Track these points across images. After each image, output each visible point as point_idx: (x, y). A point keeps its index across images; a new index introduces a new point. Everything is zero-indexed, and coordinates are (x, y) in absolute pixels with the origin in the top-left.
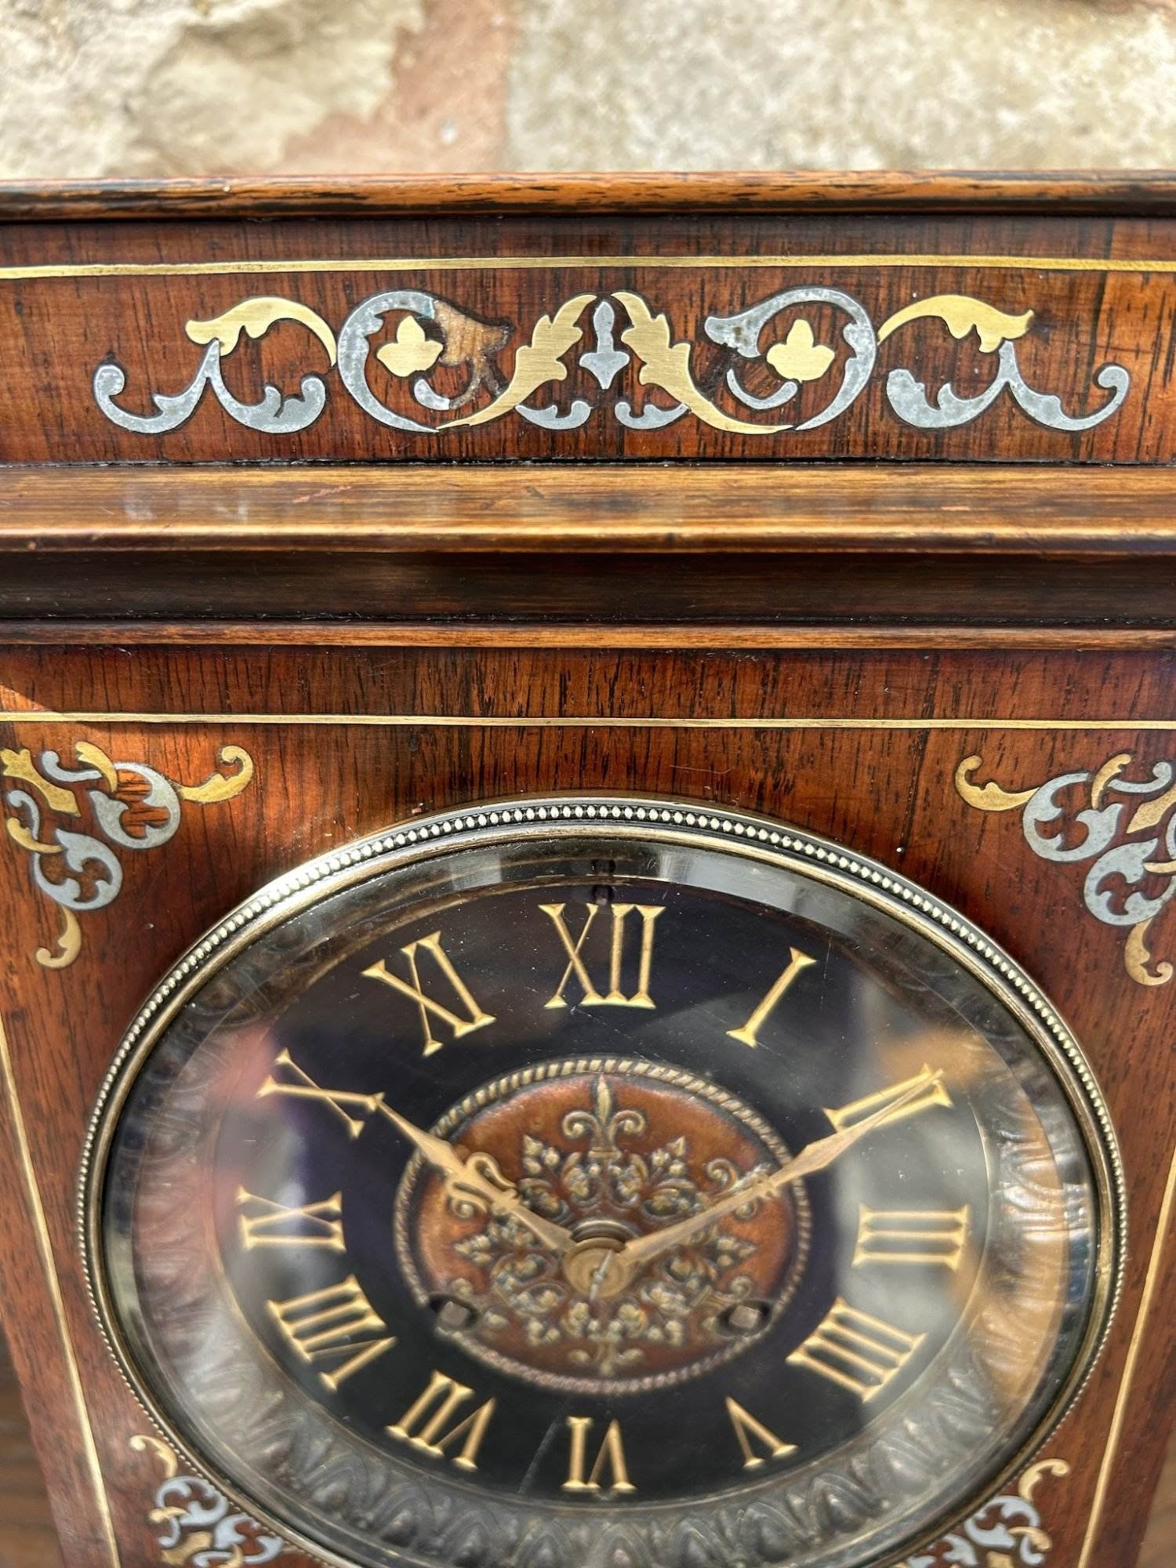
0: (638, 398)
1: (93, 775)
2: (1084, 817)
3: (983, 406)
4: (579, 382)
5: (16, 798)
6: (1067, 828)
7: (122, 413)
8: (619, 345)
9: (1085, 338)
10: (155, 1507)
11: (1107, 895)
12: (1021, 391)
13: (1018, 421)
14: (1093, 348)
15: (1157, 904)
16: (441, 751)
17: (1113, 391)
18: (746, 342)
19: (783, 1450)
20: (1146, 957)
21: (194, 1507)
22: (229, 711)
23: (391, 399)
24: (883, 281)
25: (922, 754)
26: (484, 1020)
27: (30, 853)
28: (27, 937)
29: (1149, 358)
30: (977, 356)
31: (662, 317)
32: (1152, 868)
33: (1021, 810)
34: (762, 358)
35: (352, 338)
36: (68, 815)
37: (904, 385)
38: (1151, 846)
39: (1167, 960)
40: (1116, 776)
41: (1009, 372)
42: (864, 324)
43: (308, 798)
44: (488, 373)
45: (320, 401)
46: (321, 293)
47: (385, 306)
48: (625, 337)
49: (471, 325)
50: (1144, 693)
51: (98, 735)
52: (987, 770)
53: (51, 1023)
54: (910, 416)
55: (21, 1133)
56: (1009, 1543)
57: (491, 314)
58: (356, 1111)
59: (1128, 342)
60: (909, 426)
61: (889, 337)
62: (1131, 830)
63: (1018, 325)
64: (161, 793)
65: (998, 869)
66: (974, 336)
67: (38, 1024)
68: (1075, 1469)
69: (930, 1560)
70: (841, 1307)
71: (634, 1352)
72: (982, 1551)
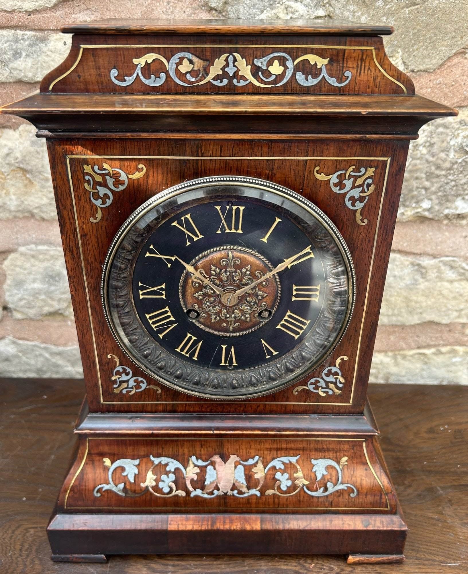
0: (239, 79)
1: (107, 172)
2: (344, 182)
3: (318, 81)
4: (225, 75)
5: (87, 178)
6: (340, 184)
7: (117, 81)
8: (234, 66)
9: (341, 65)
10: (113, 376)
11: (351, 202)
12: (327, 77)
13: (326, 84)
14: (343, 67)
15: (363, 204)
16: (191, 166)
17: (348, 77)
18: (263, 65)
19: (275, 353)
20: (361, 218)
21: (123, 375)
22: (141, 155)
23: (181, 78)
24: (295, 51)
25: (306, 166)
26: (201, 237)
27: (90, 192)
28: (88, 214)
29: (356, 69)
30: (317, 69)
31: (244, 59)
32: (361, 194)
33: (329, 180)
34: (267, 69)
35: (172, 63)
36: (100, 182)
37: (300, 76)
38: (361, 189)
39: (366, 218)
40: (352, 171)
41: (324, 73)
42: (291, 61)
43: (159, 178)
44: (204, 72)
45: (164, 79)
46: (165, 52)
47: (180, 56)
48: (236, 64)
49: (200, 61)
50: (358, 151)
51: (108, 161)
52: (321, 170)
53: (93, 237)
54: (301, 83)
55: (83, 268)
56: (334, 380)
57: (205, 58)
58: (170, 261)
59: (351, 66)
60: (301, 85)
61: (296, 64)
62: (356, 185)
63: (326, 61)
64: (123, 176)
65: (324, 195)
66: (316, 64)
67: (89, 238)
68: (350, 359)
69: (314, 386)
70: (289, 313)
71: (238, 324)
72: (327, 383)
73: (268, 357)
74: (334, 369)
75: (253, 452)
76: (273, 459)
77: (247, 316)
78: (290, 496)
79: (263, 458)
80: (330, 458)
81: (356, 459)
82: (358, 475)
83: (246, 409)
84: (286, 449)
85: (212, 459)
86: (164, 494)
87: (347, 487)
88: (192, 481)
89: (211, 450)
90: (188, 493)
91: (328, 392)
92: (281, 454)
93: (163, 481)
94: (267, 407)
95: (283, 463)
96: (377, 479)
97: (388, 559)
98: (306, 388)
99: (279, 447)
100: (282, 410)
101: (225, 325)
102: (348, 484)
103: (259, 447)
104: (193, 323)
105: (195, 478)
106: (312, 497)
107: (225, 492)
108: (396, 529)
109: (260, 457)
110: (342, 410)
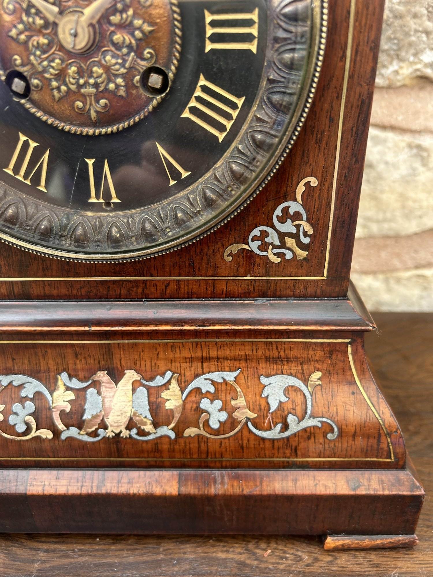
19: (185, 174)
56: (294, 231)
68: (321, 184)
69: (259, 243)
70: (203, 82)
71: (103, 102)
72: (282, 236)
73: (172, 183)
74: (294, 207)
75: (162, 365)
76: (197, 376)
77: (119, 81)
78: (225, 438)
79: (180, 374)
80: (291, 375)
81: (335, 376)
82: (340, 403)
83: (147, 291)
84: (218, 358)
85: (95, 378)
86: (19, 435)
87: (322, 422)
88: (63, 413)
89: (92, 361)
90: (57, 433)
91: (284, 254)
92: (209, 367)
93: (16, 414)
94: (182, 286)
95: (213, 383)
96: (372, 408)
97: (390, 543)
98: (246, 247)
99: (204, 355)
100: (209, 292)
101: (79, 104)
102: (323, 417)
103: (171, 356)
104: (22, 105)
105: (68, 410)
106: (263, 439)
107: (117, 432)
108: (405, 493)
109: (174, 373)
110: (310, 290)
